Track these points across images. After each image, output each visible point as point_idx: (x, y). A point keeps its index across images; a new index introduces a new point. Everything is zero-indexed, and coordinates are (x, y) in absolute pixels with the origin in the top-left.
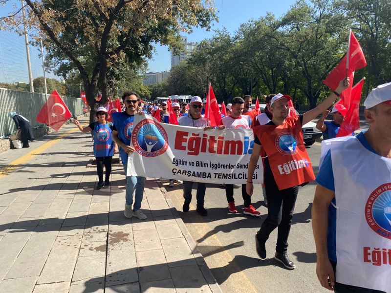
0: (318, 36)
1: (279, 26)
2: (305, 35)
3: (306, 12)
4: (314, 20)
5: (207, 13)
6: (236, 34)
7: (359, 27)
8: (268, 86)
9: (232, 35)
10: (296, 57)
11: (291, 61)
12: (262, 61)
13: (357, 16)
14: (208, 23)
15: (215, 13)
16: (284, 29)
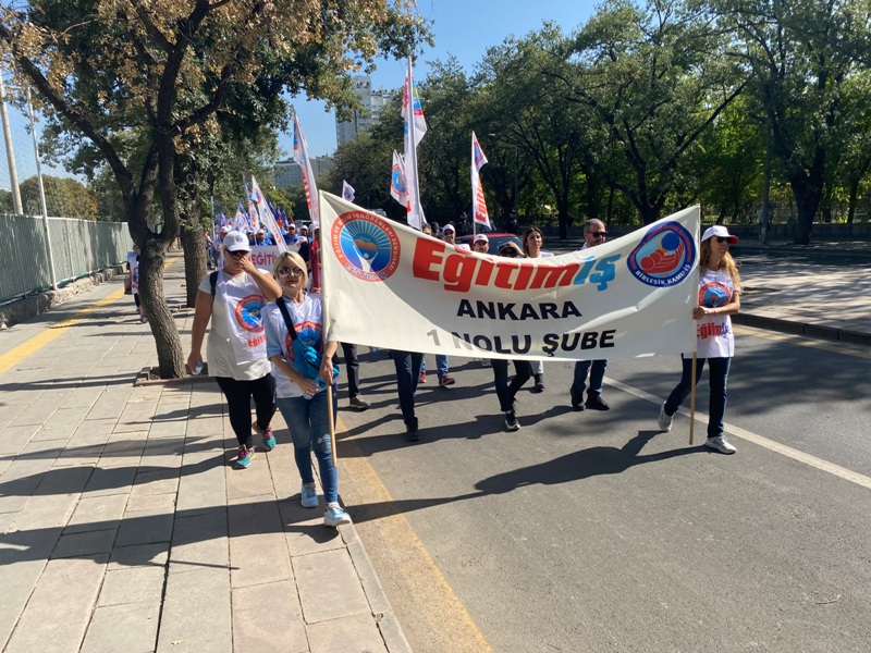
0: (658, 73)
1: (571, 51)
2: (628, 70)
3: (628, 20)
4: (648, 37)
5: (408, 26)
6: (478, 71)
7: (744, 51)
8: (553, 185)
9: (470, 74)
10: (609, 119)
11: (600, 129)
12: (536, 129)
13: (740, 26)
14: (410, 47)
15: (425, 26)
16: (583, 58)
